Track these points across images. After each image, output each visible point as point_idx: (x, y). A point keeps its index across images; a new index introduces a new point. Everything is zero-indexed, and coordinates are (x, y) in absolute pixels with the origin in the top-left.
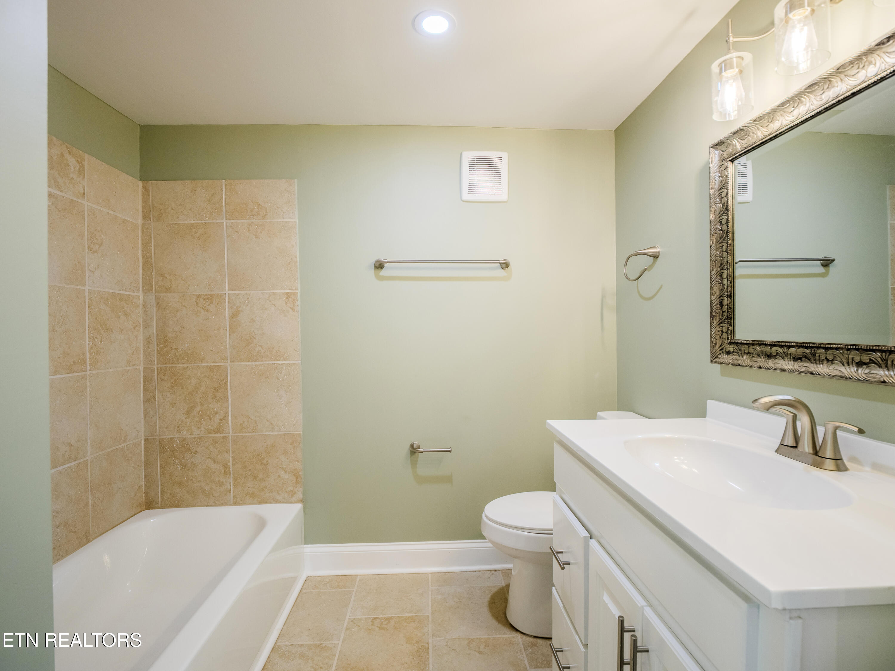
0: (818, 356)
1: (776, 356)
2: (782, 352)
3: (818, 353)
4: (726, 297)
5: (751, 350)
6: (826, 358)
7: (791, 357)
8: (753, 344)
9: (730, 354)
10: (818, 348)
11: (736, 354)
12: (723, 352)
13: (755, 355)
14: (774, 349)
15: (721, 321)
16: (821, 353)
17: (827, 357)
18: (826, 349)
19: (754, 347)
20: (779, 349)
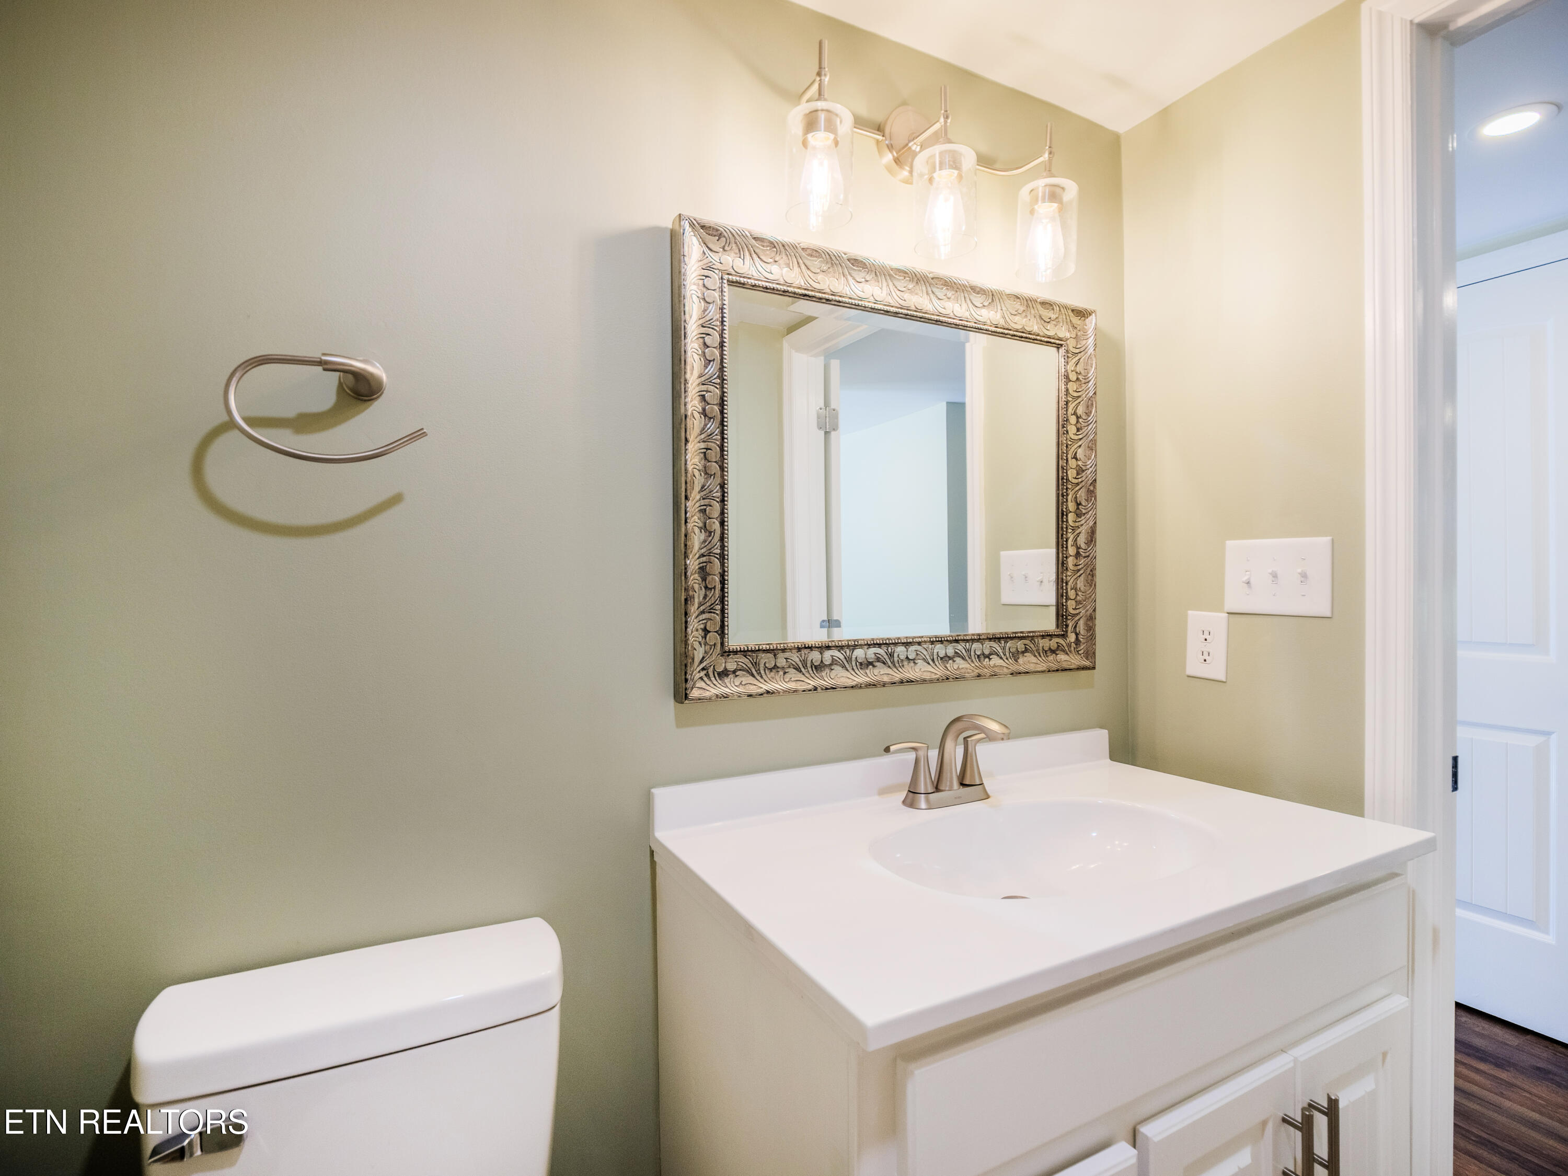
0: (897, 656)
1: (831, 665)
2: (842, 657)
3: (897, 652)
4: (717, 558)
5: (781, 662)
6: (907, 658)
7: (858, 663)
8: (784, 650)
9: (727, 675)
10: (895, 644)
11: (744, 673)
12: (707, 675)
13: (790, 669)
14: (828, 655)
15: (702, 608)
16: (901, 651)
17: (909, 656)
18: (907, 644)
19: (787, 654)
20: (836, 653)
